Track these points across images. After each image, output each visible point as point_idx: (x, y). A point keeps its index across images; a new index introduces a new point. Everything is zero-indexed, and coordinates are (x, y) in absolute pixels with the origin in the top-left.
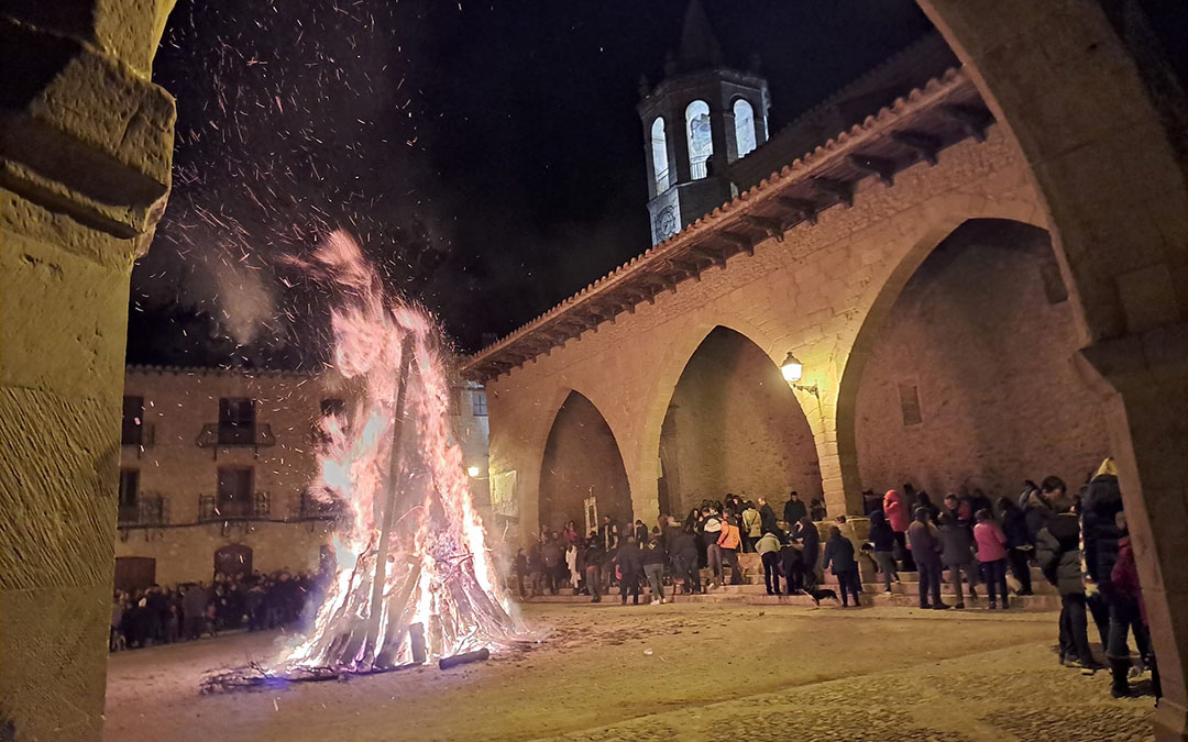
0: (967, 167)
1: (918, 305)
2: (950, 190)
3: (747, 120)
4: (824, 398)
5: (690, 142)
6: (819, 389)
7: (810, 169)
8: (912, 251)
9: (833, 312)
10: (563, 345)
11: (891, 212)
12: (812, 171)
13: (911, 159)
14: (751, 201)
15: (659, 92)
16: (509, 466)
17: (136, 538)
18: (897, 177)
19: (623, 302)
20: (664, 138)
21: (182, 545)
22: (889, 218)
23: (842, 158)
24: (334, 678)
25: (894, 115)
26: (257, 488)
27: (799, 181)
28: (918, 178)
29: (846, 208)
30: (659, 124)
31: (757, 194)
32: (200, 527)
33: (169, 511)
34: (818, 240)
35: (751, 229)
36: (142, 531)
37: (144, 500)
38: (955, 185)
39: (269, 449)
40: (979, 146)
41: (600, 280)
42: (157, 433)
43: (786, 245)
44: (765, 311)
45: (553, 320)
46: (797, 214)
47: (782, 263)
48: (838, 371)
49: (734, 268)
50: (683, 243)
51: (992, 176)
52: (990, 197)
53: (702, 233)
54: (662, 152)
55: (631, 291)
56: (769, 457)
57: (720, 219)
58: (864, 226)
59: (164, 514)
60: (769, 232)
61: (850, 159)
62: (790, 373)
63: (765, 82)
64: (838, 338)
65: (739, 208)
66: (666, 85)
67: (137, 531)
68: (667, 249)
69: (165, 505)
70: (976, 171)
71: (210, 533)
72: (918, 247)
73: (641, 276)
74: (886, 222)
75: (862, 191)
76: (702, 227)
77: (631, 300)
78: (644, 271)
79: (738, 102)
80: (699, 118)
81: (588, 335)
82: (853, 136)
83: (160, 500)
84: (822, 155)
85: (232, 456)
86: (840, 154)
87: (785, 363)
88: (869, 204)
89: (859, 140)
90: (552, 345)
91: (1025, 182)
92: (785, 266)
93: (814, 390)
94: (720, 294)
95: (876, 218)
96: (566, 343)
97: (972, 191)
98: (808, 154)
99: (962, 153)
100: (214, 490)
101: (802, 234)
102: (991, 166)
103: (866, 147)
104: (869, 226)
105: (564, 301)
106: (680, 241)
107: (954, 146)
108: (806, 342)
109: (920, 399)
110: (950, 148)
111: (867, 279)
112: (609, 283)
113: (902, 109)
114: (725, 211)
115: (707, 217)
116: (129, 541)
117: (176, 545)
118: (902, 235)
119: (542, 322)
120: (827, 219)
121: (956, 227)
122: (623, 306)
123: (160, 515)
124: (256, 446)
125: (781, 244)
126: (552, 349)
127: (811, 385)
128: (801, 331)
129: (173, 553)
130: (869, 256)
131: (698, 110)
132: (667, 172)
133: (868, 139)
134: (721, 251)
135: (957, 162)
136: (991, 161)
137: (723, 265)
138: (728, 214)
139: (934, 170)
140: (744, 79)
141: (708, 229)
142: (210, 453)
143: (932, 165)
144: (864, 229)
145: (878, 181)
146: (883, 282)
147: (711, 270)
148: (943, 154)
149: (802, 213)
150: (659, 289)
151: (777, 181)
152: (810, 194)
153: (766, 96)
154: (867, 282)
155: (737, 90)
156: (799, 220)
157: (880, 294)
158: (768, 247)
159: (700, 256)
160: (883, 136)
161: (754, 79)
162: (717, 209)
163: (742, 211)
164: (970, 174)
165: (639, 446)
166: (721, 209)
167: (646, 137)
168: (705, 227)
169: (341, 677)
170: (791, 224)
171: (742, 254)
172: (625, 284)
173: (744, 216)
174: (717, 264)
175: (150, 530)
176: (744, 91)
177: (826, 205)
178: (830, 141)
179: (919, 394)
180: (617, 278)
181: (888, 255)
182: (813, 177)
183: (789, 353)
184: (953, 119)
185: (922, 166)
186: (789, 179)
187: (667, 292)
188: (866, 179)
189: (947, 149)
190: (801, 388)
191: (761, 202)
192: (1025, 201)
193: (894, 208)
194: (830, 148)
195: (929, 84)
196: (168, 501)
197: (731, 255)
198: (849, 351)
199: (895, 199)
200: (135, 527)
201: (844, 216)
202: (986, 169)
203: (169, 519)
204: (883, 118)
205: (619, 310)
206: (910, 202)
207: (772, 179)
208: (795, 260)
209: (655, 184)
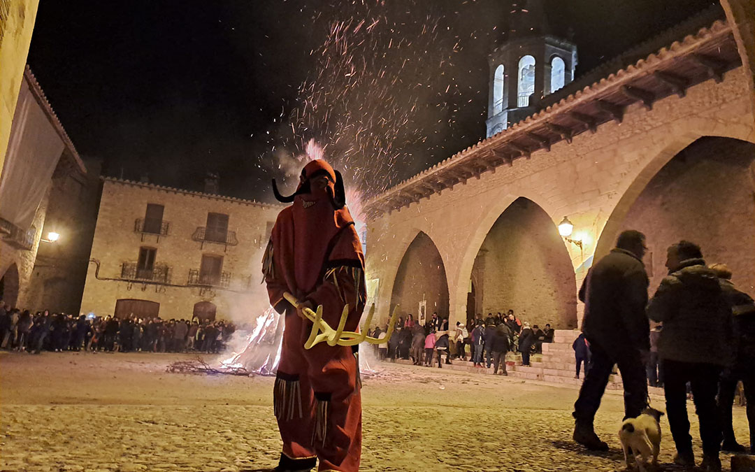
0: (706, 99)
1: (660, 197)
2: (691, 115)
3: (560, 71)
4: (585, 250)
5: (520, 83)
6: (583, 243)
7: (595, 94)
8: (659, 155)
9: (600, 192)
10: (418, 202)
11: (648, 128)
12: (597, 95)
13: (667, 92)
14: (553, 113)
15: (503, 48)
16: (375, 275)
17: (150, 290)
18: (656, 104)
19: (460, 177)
20: (503, 79)
21: (176, 298)
22: (647, 132)
23: (618, 87)
24: (247, 375)
25: (658, 60)
26: (224, 269)
27: (587, 101)
28: (670, 106)
29: (617, 123)
30: (501, 68)
31: (557, 109)
32: (188, 289)
33: (171, 276)
34: (596, 143)
35: (551, 133)
36: (154, 286)
37: (157, 268)
38: (695, 111)
39: (234, 247)
40: (717, 85)
41: (446, 160)
42: (170, 229)
43: (572, 146)
44: (553, 189)
45: (413, 185)
46: (584, 125)
47: (569, 157)
48: (597, 233)
49: (536, 159)
50: (503, 139)
51: (724, 107)
52: (720, 121)
53: (517, 133)
54: (501, 87)
55: (466, 169)
56: (545, 290)
57: (529, 125)
58: (628, 136)
59: (168, 277)
60: (562, 136)
61: (623, 88)
62: (564, 230)
63: (575, 47)
64: (601, 210)
65: (544, 118)
66: (509, 44)
67: (151, 285)
68: (493, 142)
69: (169, 272)
70: (713, 102)
71: (193, 292)
72: (664, 152)
73: (474, 159)
74: (644, 134)
75: (631, 112)
76: (518, 129)
77: (465, 176)
78: (476, 156)
79: (556, 59)
80: (528, 68)
81: (434, 196)
82: (628, 72)
83: (167, 269)
84: (605, 85)
85: (212, 249)
86: (617, 85)
87: (561, 223)
88: (633, 121)
89: (631, 76)
90: (411, 201)
91: (747, 111)
92: (571, 160)
93: (580, 244)
94: (524, 175)
95: (638, 131)
96: (420, 200)
97: (707, 116)
98: (595, 84)
99: (704, 90)
100: (198, 267)
101: (585, 139)
102: (724, 100)
103: (635, 81)
104: (631, 137)
105: (422, 172)
106: (502, 138)
107: (700, 85)
108: (578, 211)
109: (653, 261)
110: (696, 86)
111: (626, 172)
112: (451, 163)
113: (664, 56)
114: (534, 119)
115: (521, 122)
116: (146, 290)
117: (172, 297)
118: (654, 144)
119: (406, 185)
120: (603, 130)
121: (694, 141)
122: (459, 179)
123: (165, 278)
124: (226, 244)
125: (570, 145)
126: (411, 204)
127: (578, 240)
128: (576, 204)
129: (170, 301)
130: (629, 156)
131: (528, 62)
132: (502, 101)
133: (638, 76)
134: (527, 147)
135: (698, 95)
136: (725, 96)
137: (529, 156)
138: (535, 121)
139: (682, 101)
140: (562, 44)
141: (520, 131)
142: (199, 244)
143: (681, 97)
144: (628, 138)
145: (642, 106)
146: (636, 175)
147: (520, 159)
148: (690, 90)
149: (586, 125)
150: (484, 169)
151: (572, 101)
152: (593, 112)
153: (575, 57)
154: (625, 174)
155: (554, 51)
156: (584, 129)
157: (633, 183)
158: (560, 147)
159: (514, 149)
160: (648, 74)
161: (568, 45)
162: (529, 117)
163: (546, 119)
164: (707, 105)
165: (458, 271)
166: (531, 117)
167: (491, 77)
168: (519, 129)
169: (251, 375)
170: (578, 132)
171: (542, 150)
172: (462, 164)
173: (546, 123)
174: (525, 155)
175: (159, 286)
176: (561, 52)
177: (603, 121)
178: (611, 75)
179: (653, 257)
180: (457, 160)
181: (642, 157)
182: (596, 99)
183: (565, 217)
184: (701, 64)
185: (674, 98)
186: (580, 100)
187: (489, 172)
188: (634, 105)
189: (693, 87)
190: (570, 241)
191: (558, 114)
192: (746, 125)
193: (650, 125)
194: (611, 80)
195: (686, 38)
196: (172, 270)
197: (535, 150)
198: (607, 220)
199: (652, 119)
200: (150, 283)
201: (615, 129)
202: (720, 101)
203: (170, 281)
204: (650, 61)
205: (456, 181)
206: (662, 121)
207: (568, 99)
208: (578, 156)
209: (493, 108)
